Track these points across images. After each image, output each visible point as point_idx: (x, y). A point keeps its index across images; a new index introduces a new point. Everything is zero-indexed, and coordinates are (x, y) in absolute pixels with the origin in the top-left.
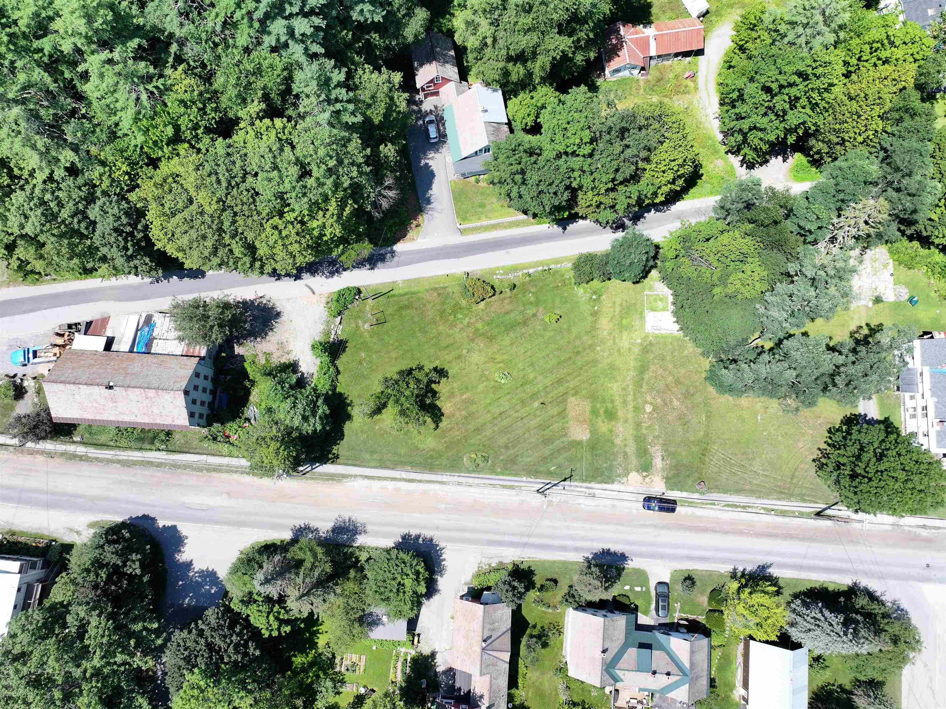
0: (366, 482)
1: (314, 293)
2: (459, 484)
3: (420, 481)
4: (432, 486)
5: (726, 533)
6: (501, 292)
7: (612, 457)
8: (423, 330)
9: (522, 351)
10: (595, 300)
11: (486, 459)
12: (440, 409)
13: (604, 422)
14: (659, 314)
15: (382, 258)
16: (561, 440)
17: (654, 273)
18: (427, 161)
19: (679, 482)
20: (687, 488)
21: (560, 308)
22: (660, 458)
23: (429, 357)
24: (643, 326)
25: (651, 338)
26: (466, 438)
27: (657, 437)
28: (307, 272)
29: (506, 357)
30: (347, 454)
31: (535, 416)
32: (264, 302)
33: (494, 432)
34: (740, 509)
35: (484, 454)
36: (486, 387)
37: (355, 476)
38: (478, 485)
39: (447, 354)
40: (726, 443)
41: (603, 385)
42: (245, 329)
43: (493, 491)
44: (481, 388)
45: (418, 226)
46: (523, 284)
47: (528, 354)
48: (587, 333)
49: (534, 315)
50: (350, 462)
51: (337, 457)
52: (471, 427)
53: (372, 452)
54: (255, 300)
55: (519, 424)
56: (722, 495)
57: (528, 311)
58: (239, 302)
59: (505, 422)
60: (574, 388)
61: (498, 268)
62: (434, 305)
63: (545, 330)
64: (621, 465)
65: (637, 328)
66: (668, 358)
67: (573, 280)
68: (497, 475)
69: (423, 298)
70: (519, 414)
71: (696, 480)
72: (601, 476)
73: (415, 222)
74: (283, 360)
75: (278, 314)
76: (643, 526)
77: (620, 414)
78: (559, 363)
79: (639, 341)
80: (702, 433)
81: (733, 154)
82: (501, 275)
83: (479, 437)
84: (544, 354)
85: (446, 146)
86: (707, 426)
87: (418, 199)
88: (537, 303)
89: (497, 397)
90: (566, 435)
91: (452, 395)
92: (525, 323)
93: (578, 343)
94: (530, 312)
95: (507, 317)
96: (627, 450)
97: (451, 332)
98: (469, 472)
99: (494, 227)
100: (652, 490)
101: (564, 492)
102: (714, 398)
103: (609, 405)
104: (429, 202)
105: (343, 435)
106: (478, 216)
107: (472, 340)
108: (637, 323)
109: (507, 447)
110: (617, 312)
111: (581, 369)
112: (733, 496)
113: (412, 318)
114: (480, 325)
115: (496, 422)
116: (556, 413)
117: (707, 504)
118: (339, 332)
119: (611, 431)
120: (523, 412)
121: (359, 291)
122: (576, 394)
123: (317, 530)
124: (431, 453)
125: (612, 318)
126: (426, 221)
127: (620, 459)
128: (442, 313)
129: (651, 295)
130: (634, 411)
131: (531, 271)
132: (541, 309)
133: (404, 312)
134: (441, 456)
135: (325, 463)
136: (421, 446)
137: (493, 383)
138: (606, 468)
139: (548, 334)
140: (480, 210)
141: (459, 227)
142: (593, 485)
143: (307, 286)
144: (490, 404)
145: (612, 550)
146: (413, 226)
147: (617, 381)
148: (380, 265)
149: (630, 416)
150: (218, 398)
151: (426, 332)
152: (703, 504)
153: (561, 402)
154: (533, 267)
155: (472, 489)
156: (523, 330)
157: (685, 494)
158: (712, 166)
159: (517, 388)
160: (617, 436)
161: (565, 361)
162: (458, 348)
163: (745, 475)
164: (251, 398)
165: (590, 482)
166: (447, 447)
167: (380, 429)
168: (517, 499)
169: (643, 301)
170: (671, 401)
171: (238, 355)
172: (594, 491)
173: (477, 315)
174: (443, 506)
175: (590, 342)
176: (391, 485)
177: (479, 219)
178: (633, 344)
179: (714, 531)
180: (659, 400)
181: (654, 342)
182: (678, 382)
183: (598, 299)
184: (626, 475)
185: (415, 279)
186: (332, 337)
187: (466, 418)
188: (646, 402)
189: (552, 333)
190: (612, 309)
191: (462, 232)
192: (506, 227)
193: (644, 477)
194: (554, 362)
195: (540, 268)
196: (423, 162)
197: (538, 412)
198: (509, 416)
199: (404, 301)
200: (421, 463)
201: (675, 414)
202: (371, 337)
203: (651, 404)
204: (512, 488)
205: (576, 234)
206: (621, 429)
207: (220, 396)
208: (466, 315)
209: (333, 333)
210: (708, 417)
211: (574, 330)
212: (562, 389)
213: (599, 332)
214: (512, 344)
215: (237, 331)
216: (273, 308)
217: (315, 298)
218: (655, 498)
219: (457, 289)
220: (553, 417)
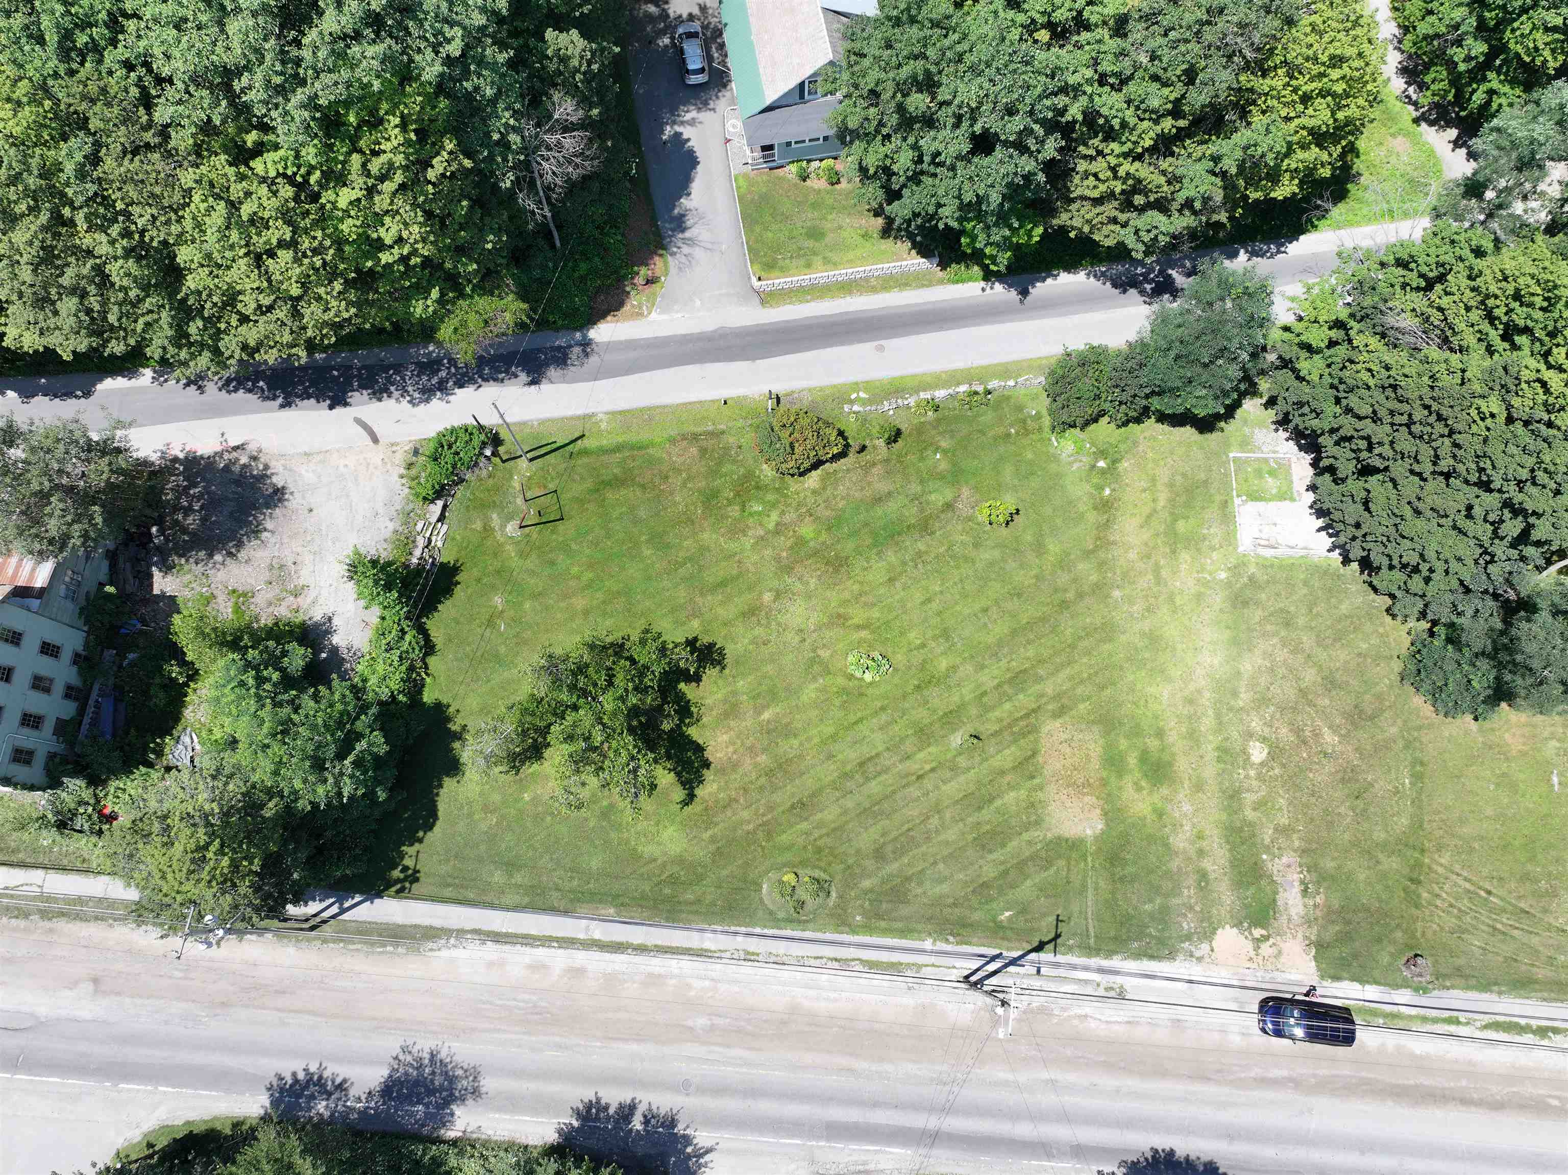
0: (492, 950)
1: (375, 440)
2: (749, 957)
3: (642, 949)
4: (674, 965)
5: (1497, 1106)
6: (863, 448)
7: (1167, 885)
8: (658, 540)
9: (919, 597)
10: (1103, 472)
11: (821, 886)
12: (699, 749)
13: (1139, 789)
14: (1270, 508)
15: (561, 358)
16: (1026, 836)
17: (1251, 407)
18: (678, 129)
19: (1356, 956)
20: (1376, 973)
21: (1015, 489)
22: (1297, 889)
23: (673, 611)
24: (1230, 538)
25: (1252, 569)
26: (770, 830)
27: (1284, 831)
28: (362, 387)
29: (875, 613)
30: (444, 869)
31: (954, 768)
32: (244, 460)
33: (845, 812)
34: (1528, 1038)
35: (817, 874)
36: (823, 690)
37: (460, 933)
38: (801, 962)
39: (722, 603)
40: (1472, 850)
41: (1132, 690)
42: (184, 530)
43: (843, 980)
44: (809, 693)
45: (650, 282)
46: (920, 429)
47: (934, 606)
48: (1088, 554)
49: (949, 506)
50: (448, 892)
51: (414, 878)
52: (784, 797)
53: (511, 866)
54: (220, 454)
55: (914, 791)
56: (1471, 994)
57: (933, 497)
58: (175, 460)
59: (874, 787)
60: (1058, 697)
61: (856, 387)
62: (689, 478)
63: (976, 545)
64: (1191, 908)
65: (1216, 541)
66: (1301, 621)
67: (1047, 421)
68: (854, 932)
69: (660, 460)
70: (913, 766)
71: (1401, 952)
72: (1138, 939)
73: (643, 271)
74: (283, 612)
75: (277, 496)
76: (1265, 1082)
77: (1182, 765)
78: (1014, 633)
79: (1223, 575)
80: (1405, 821)
81: (1431, 123)
82: (864, 403)
83: (804, 826)
84: (977, 607)
85: (726, 94)
86: (1417, 802)
87: (653, 220)
88: (955, 476)
89: (852, 718)
90: (1038, 823)
91: (731, 711)
92: (925, 527)
93: (1063, 579)
94: (937, 498)
95: (879, 511)
96: (1207, 864)
97: (733, 546)
98: (776, 922)
99: (848, 287)
100: (1280, 977)
101: (1037, 983)
102: (1430, 726)
103: (1153, 744)
104: (680, 223)
105: (435, 817)
106: (806, 257)
107: (788, 569)
108: (1215, 532)
109: (879, 854)
110: (1161, 503)
111: (1073, 647)
112: (1505, 999)
113: (632, 508)
114: (807, 530)
115: (850, 785)
116: (1008, 765)
117: (1435, 1021)
118: (438, 541)
119: (1160, 814)
120: (923, 759)
121: (496, 440)
122: (1060, 713)
123: (341, 1087)
124: (676, 869)
125: (1149, 517)
126: (673, 270)
127: (1189, 893)
128: (710, 497)
129: (1246, 461)
130: (1219, 760)
131: (940, 394)
132: (966, 492)
133: (611, 495)
134: (700, 878)
135: (379, 895)
136: (648, 850)
137: (840, 681)
138: (1152, 916)
139: (986, 555)
140: (810, 243)
141: (756, 284)
142: (1116, 962)
143: (359, 421)
144: (834, 737)
145: (1180, 1153)
146: (639, 280)
147: (1169, 680)
148: (552, 372)
149: (1210, 772)
150: (90, 709)
151: (668, 546)
152: (1425, 1019)
153: (1024, 735)
154: (945, 384)
155: (785, 974)
156: (921, 546)
157: (1372, 992)
158: (1382, 151)
159: (904, 697)
160: (1176, 826)
161: (1030, 625)
162: (750, 589)
163: (1535, 940)
164: (188, 713)
165: (1110, 954)
166: (719, 852)
167: (535, 800)
168: (909, 1001)
169: (1227, 475)
170: (1317, 735)
171: (163, 596)
172: (1119, 980)
173: (800, 505)
174: (701, 1022)
175: (1094, 578)
176: (559, 958)
177: (808, 265)
178: (1206, 584)
179: (1465, 1101)
180: (1284, 731)
181: (1262, 577)
182: (1330, 683)
183: (1112, 469)
184: (1208, 935)
185: (642, 410)
186: (417, 553)
187: (769, 773)
188: (1250, 735)
189: (997, 553)
190: (1147, 495)
191: (766, 298)
192: (874, 290)
193: (1257, 941)
194: (1000, 629)
195: (963, 388)
196: (668, 131)
197: (962, 761)
198: (886, 770)
199: (613, 466)
200: (644, 897)
201: (1329, 767)
202: (522, 555)
203: (1264, 740)
204: (894, 969)
205: (1052, 305)
206: (1187, 808)
207: (98, 705)
208: (774, 505)
209: (421, 542)
210: (1417, 777)
211: (1053, 547)
212: (1024, 700)
213: (1116, 552)
214: (891, 580)
215: (162, 531)
216: (263, 477)
217: (376, 455)
218: (1293, 1002)
219: (748, 439)
220: (1002, 773)
